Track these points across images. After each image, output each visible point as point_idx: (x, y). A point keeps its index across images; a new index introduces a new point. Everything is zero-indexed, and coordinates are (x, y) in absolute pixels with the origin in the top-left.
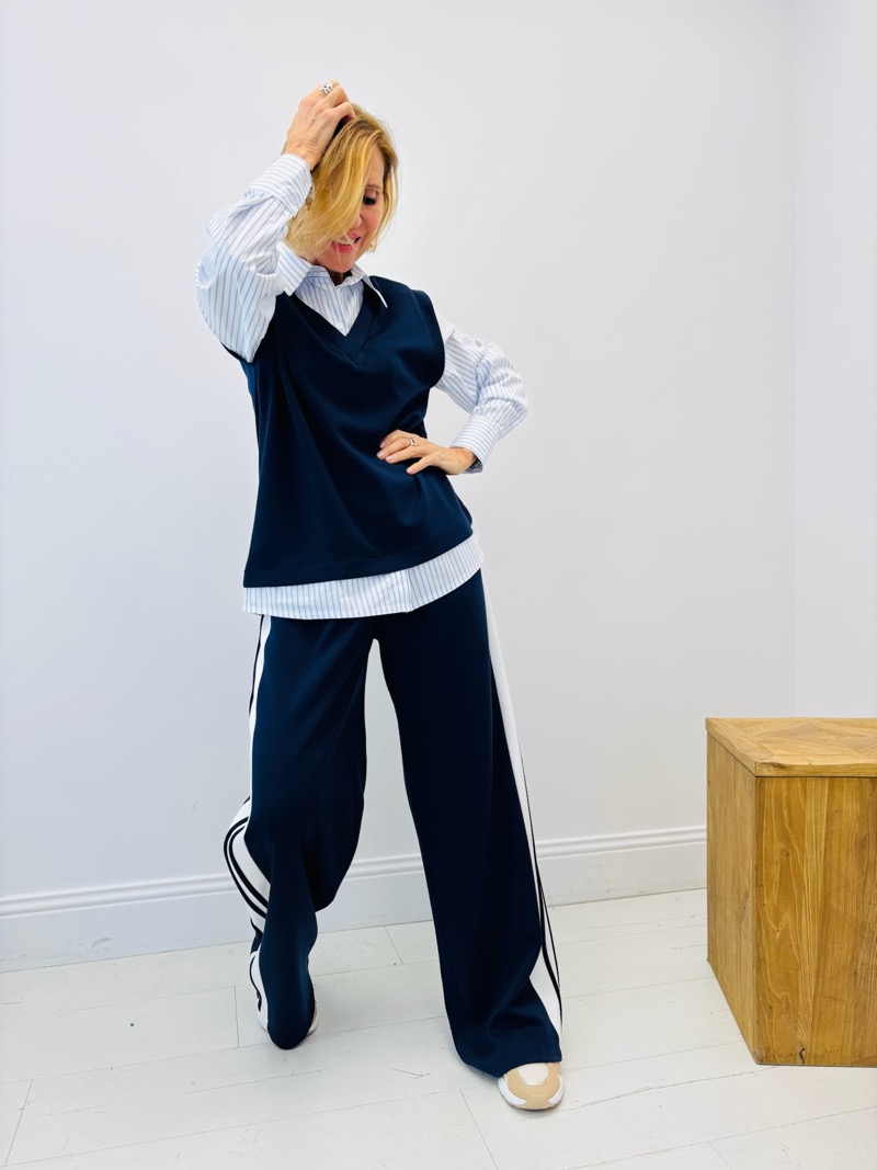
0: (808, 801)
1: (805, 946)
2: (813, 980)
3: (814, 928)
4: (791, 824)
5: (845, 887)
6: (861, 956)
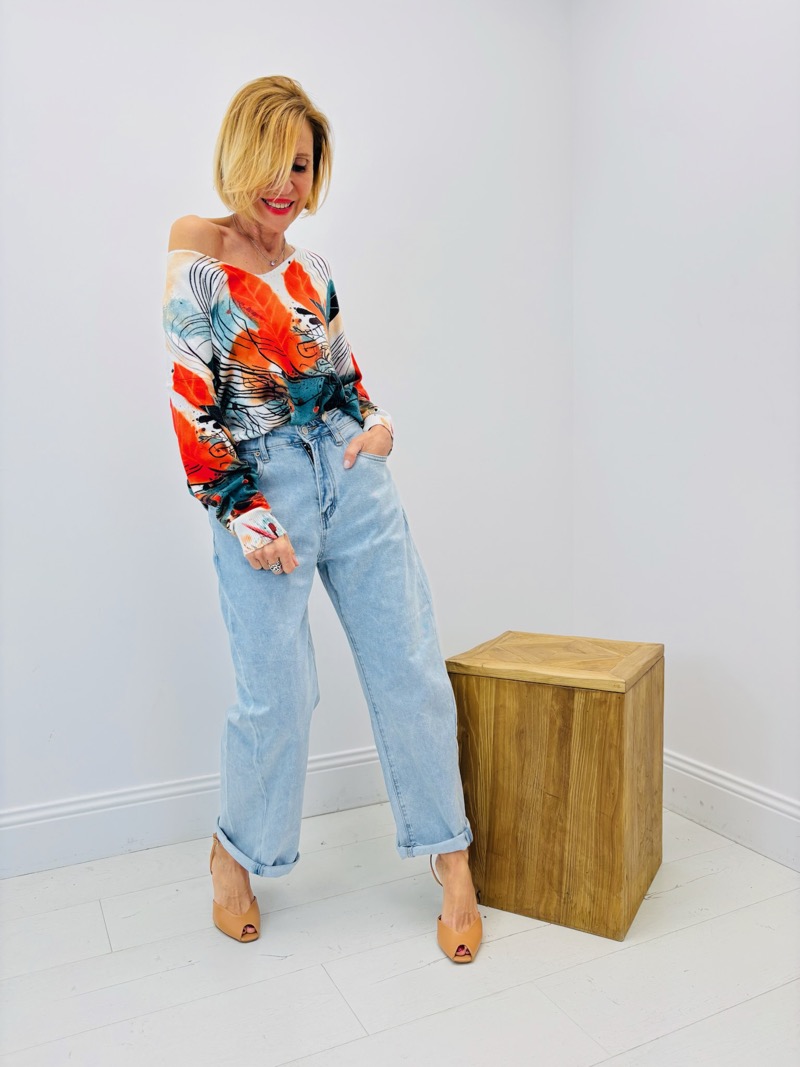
0: (481, 696)
4: (469, 713)
5: (509, 768)
6: (521, 826)
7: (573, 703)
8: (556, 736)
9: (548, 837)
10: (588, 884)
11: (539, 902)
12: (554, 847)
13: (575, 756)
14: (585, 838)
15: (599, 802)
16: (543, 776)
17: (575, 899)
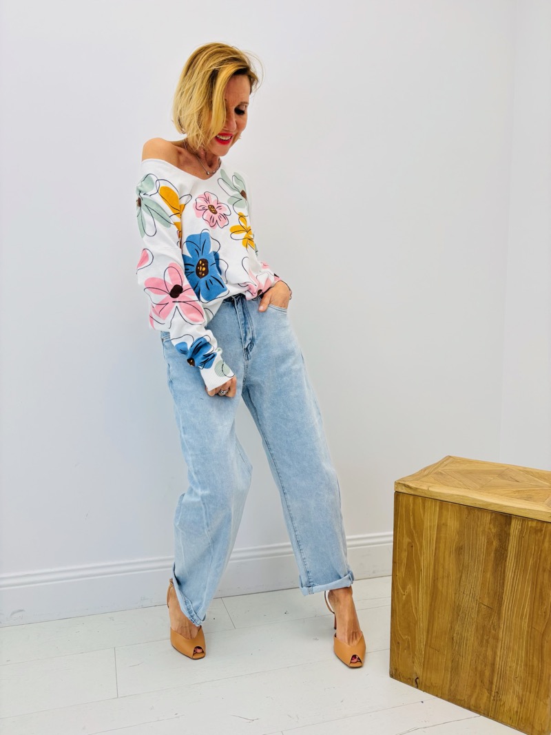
0: (426, 514)
1: (421, 610)
2: (425, 634)
3: (427, 599)
4: (415, 527)
5: (448, 577)
6: (457, 628)
7: (510, 528)
8: (492, 555)
9: (482, 642)
10: (517, 688)
11: (470, 696)
12: (486, 651)
13: (509, 574)
14: (516, 648)
15: (531, 619)
16: (479, 588)
17: (503, 698)
